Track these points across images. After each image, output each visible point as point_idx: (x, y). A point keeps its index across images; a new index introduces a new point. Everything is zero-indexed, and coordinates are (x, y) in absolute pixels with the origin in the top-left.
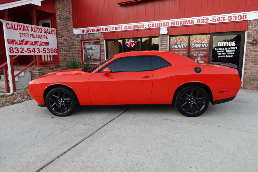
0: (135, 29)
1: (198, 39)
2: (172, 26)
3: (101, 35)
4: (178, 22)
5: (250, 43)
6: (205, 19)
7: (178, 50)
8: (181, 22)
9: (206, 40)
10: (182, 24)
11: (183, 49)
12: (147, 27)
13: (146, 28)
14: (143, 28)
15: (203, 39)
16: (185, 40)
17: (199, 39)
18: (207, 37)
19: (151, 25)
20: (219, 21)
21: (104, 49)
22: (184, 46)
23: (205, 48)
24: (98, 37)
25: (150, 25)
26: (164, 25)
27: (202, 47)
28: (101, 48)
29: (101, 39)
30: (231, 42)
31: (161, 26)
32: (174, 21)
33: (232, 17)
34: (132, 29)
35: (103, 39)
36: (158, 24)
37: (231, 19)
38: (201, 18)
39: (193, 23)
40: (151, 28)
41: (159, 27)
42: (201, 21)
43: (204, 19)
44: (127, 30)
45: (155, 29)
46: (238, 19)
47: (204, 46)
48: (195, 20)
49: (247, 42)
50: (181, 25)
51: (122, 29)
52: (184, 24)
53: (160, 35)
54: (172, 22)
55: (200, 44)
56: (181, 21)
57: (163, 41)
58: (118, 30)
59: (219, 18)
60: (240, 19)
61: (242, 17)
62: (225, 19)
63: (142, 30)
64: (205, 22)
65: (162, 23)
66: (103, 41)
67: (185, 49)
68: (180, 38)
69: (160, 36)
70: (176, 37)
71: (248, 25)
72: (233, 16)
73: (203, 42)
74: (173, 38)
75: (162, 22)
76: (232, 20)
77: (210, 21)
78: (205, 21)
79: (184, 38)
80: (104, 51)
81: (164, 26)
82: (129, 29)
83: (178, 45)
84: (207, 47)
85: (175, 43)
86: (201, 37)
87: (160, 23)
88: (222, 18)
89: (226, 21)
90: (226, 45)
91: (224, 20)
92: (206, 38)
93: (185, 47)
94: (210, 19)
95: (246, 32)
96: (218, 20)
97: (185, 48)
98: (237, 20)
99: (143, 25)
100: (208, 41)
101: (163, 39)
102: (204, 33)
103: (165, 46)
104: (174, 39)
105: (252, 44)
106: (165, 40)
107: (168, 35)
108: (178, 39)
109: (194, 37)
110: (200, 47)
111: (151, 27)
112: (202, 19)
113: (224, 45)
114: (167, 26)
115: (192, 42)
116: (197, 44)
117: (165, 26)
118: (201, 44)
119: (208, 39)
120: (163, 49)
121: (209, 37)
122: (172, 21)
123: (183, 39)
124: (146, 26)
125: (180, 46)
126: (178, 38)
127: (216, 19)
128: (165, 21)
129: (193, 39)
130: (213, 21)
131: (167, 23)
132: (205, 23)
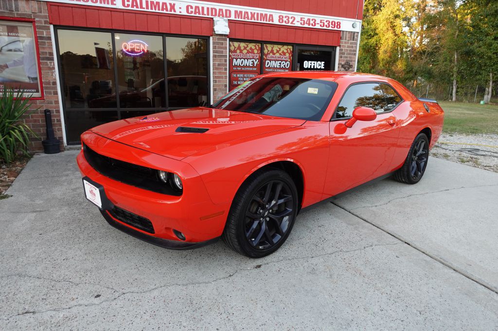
0: (154, 11)
1: (275, 51)
2: (237, 19)
3: (40, 9)
4: (247, 13)
5: (343, 66)
6: (290, 16)
7: (243, 69)
8: (253, 15)
9: (287, 55)
10: (255, 19)
11: (251, 69)
12: (184, 13)
13: (180, 12)
14: (173, 12)
15: (283, 52)
16: (256, 51)
17: (278, 52)
18: (288, 49)
19: (192, 7)
20: (309, 25)
21: (51, 54)
22: (254, 63)
23: (285, 69)
24: (24, 14)
25: (190, 7)
26: (221, 13)
27: (281, 67)
28: (41, 50)
29: (40, 21)
30: (320, 62)
31: (214, 14)
32: (241, 10)
33: (325, 22)
34: (145, 10)
35: (46, 22)
36: (208, 9)
37: (324, 26)
38: (284, 13)
39: (273, 21)
40: (193, 15)
41: (210, 16)
42: (285, 19)
43: (289, 18)
44: (130, 8)
45: (201, 19)
46: (332, 27)
47: (285, 66)
48: (276, 16)
49: (339, 64)
50: (253, 21)
51: (114, 2)
52: (258, 19)
53: (212, 36)
54: (236, 12)
55: (278, 61)
56: (253, 12)
57: (219, 48)
58: (103, 5)
59: (309, 20)
60: (333, 26)
61: (336, 24)
62: (316, 22)
63: (169, 16)
64: (290, 22)
65: (216, 10)
66: (49, 28)
67: (255, 69)
68: (246, 46)
69: (211, 38)
70: (239, 43)
71: (341, 38)
72: (326, 20)
73: (282, 58)
74: (233, 45)
75: (218, 6)
76: (325, 28)
77: (298, 22)
78: (291, 20)
79: (253, 48)
80: (53, 59)
81: (221, 16)
82: (135, 8)
83: (243, 60)
84: (288, 67)
85: (239, 56)
86: (280, 49)
87: (212, 9)
88: (312, 20)
89: (318, 26)
90: (314, 66)
91: (315, 25)
92: (288, 52)
93: (255, 65)
94: (298, 19)
95: (338, 49)
96: (308, 23)
97: (255, 67)
98: (330, 28)
99: (174, 4)
100: (290, 58)
101: (218, 43)
102: (288, 42)
103: (224, 61)
104: (235, 47)
105: (345, 68)
106: (221, 48)
107: (228, 37)
108: (242, 48)
109: (270, 47)
110: (278, 67)
111: (192, 12)
112: (286, 17)
113: (311, 66)
114: (226, 17)
115: (266, 55)
116: (274, 62)
117: (223, 16)
118: (280, 62)
119: (289, 54)
120: (219, 65)
121: (292, 50)
122: (236, 9)
123: (251, 48)
124: (180, 8)
125: (246, 62)
126: (242, 45)
127: (306, 20)
128: (224, 7)
129: (268, 51)
130: (301, 23)
131: (226, 10)
132: (289, 24)
